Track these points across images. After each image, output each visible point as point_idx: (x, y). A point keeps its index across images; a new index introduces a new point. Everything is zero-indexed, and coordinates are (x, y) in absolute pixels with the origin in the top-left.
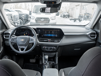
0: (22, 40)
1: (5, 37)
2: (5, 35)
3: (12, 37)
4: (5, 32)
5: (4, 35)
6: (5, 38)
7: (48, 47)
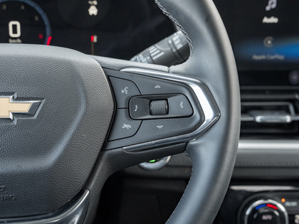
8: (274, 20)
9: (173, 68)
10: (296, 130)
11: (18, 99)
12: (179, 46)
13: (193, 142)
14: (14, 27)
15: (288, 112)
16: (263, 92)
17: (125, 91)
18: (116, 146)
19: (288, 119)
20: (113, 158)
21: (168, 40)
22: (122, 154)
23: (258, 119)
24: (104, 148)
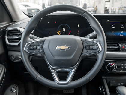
0: (63, 47)
1: (9, 42)
2: (8, 36)
3: (29, 39)
4: (8, 29)
5: (6, 37)
6: (7, 42)
7: (119, 65)
8: (114, 28)
9: (94, 40)
10: (117, 50)
11: (66, 46)
12: (95, 34)
13: (98, 54)
14: (64, 29)
15: (116, 46)
16: (111, 42)
17: (85, 44)
18: (83, 55)
19: (116, 48)
20: (83, 57)
21: (93, 33)
22: (84, 56)
23: (110, 47)
24: (81, 55)
